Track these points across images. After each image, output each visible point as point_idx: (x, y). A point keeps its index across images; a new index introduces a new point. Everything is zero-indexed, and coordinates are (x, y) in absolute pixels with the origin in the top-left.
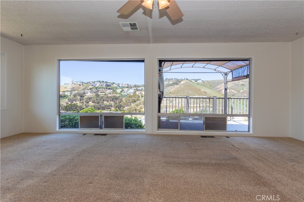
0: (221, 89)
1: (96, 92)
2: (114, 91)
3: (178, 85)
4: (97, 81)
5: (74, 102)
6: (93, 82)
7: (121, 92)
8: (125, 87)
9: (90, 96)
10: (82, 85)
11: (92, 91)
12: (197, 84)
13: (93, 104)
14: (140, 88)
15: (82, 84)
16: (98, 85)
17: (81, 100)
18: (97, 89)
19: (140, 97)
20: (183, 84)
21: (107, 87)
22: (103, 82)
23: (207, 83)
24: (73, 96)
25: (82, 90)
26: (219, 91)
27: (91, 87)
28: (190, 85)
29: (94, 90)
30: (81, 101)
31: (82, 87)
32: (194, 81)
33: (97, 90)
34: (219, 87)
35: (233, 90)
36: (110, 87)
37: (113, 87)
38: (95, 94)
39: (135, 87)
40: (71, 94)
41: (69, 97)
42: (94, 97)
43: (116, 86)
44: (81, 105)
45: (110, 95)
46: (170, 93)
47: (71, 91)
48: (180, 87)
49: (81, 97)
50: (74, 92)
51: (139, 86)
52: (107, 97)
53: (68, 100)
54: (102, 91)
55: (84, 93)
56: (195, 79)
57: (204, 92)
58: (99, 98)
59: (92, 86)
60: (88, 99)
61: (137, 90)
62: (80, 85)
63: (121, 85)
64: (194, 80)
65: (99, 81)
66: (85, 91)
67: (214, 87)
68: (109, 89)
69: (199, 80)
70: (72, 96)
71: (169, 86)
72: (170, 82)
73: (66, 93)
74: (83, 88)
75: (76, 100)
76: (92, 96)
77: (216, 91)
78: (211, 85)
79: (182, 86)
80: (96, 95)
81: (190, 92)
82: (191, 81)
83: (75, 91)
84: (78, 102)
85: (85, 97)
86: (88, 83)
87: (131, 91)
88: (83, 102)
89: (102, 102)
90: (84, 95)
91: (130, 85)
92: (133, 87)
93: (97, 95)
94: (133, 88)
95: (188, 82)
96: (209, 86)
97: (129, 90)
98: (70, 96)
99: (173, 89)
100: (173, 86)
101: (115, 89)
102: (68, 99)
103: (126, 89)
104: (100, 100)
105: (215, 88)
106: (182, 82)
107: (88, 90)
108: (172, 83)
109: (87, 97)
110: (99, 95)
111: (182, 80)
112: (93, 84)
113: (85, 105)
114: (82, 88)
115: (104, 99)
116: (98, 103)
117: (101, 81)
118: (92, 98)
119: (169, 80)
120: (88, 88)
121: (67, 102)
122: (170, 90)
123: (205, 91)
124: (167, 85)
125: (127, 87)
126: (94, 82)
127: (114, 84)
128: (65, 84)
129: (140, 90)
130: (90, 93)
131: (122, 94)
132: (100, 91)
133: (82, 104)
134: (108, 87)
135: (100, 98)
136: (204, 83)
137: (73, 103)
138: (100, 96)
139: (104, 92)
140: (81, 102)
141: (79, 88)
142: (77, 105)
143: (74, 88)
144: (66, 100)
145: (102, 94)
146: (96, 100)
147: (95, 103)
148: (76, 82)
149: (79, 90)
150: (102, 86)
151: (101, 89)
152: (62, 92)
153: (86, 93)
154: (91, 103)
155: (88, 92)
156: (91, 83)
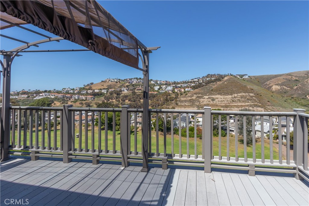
0: (270, 85)
1: (133, 90)
2: (151, 89)
3: (221, 81)
4: (134, 78)
5: (111, 100)
6: (130, 79)
7: (159, 89)
8: (163, 85)
9: (126, 94)
10: (118, 82)
11: (129, 88)
12: (243, 80)
13: (129, 102)
14: (179, 85)
15: (119, 81)
16: (135, 82)
17: (117, 98)
18: (134, 87)
19: (179, 95)
20: (227, 81)
23: (255, 79)
24: (110, 94)
25: (119, 87)
26: (268, 88)
27: (128, 84)
28: (234, 81)
29: (131, 88)
30: (118, 99)
32: (239, 77)
33: (133, 88)
34: (268, 83)
35: (285, 87)
37: (150, 84)
38: (131, 92)
39: (174, 84)
40: (108, 92)
41: (106, 95)
42: (130, 95)
43: (154, 83)
44: (117, 103)
46: (212, 90)
47: (108, 89)
48: (223, 83)
49: (117, 94)
50: (110, 90)
51: (178, 83)
53: (105, 98)
54: (139, 89)
55: (121, 91)
56: (241, 75)
57: (250, 88)
58: (135, 96)
59: (129, 83)
60: (124, 97)
61: (176, 87)
62: (117, 82)
63: (159, 82)
64: (239, 75)
65: (137, 78)
66: (121, 89)
67: (263, 83)
69: (245, 75)
70: (108, 94)
71: (210, 83)
72: (212, 78)
73: (103, 91)
74: (120, 86)
75: (112, 98)
76: (128, 94)
77: (265, 88)
78: (259, 81)
79: (226, 83)
80: (133, 93)
81: (234, 89)
82: (236, 77)
83: (111, 89)
84: (114, 101)
85: (121, 95)
86: (125, 80)
87: (170, 88)
89: (139, 100)
90: (120, 93)
91: (169, 82)
92: (172, 83)
93: (134, 93)
94: (172, 86)
95: (232, 78)
96: (256, 82)
97: (167, 87)
98: (107, 94)
99: (216, 86)
100: (215, 83)
101: (152, 87)
102: (104, 97)
103: (164, 86)
104: (137, 98)
105: (263, 85)
106: (226, 78)
107: (125, 87)
108: (214, 79)
109: (123, 95)
111: (225, 76)
112: (130, 81)
113: (122, 104)
114: (119, 86)
115: (141, 97)
116: (134, 101)
117: (138, 78)
118: (128, 96)
119: (212, 76)
120: (125, 86)
121: (104, 100)
122: (212, 87)
123: (252, 88)
124: (209, 82)
125: (166, 84)
126: (131, 79)
127: (152, 81)
128: (102, 81)
129: (179, 87)
130: (126, 91)
131: (160, 91)
132: (137, 89)
133: (118, 102)
135: (137, 96)
136: (251, 79)
137: (109, 102)
138: (137, 94)
139: (141, 90)
140: (117, 100)
141: (116, 85)
142: (113, 104)
143: (111, 85)
144: (103, 98)
145: (139, 92)
146: (133, 98)
147: (131, 101)
148: (113, 79)
149: (115, 88)
150: (139, 83)
151: (138, 87)
152: (99, 89)
153: (123, 91)
154: (127, 101)
155: (125, 89)
156: (128, 80)
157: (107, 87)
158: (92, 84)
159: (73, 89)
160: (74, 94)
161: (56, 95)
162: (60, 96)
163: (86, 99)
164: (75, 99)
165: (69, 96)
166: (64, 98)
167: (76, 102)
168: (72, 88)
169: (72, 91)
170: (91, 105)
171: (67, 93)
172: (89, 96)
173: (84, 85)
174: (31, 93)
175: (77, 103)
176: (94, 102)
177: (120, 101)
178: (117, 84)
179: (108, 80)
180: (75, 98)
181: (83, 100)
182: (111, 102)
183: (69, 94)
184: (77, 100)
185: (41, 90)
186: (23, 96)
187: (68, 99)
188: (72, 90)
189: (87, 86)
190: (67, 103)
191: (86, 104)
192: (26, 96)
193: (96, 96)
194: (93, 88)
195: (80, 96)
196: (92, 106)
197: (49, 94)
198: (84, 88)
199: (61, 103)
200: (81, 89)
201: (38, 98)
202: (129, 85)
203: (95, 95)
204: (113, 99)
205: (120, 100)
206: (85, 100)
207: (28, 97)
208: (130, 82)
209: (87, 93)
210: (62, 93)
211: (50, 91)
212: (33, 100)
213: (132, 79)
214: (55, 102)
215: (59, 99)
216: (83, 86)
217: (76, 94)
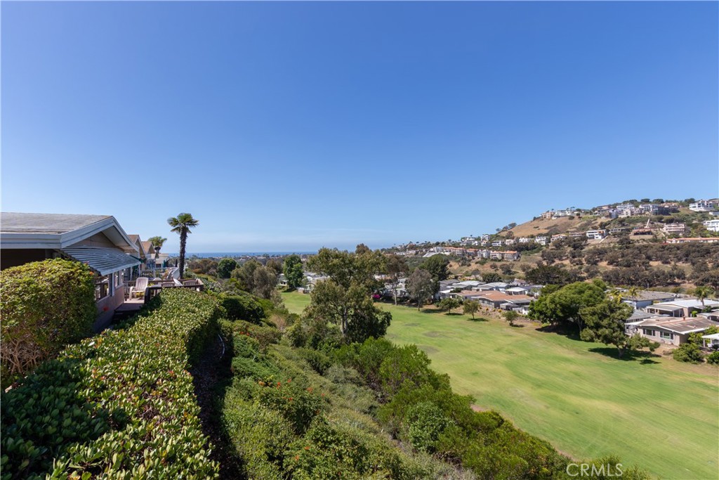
1: (621, 234)
2: (690, 228)
4: (625, 203)
5: (557, 262)
6: (609, 206)
9: (601, 246)
10: (577, 217)
11: (608, 231)
13: (611, 267)
15: (578, 215)
16: (626, 212)
17: (574, 257)
18: (624, 225)
21: (661, 216)
22: (647, 201)
24: (554, 247)
25: (578, 230)
27: (604, 220)
29: (618, 229)
30: (576, 259)
31: (578, 223)
33: (624, 228)
36: (673, 215)
37: (686, 213)
38: (617, 240)
40: (550, 242)
41: (544, 248)
42: (614, 247)
43: (702, 209)
44: (575, 269)
45: (674, 241)
47: (549, 235)
49: (575, 247)
50: (555, 238)
52: (663, 247)
53: (542, 256)
54: (641, 230)
55: (585, 238)
58: (630, 251)
59: (607, 217)
60: (595, 253)
62: (571, 218)
65: (632, 202)
66: (585, 234)
68: (670, 221)
70: (550, 248)
73: (537, 240)
74: (581, 226)
75: (561, 257)
76: (606, 246)
80: (621, 242)
83: (557, 234)
84: (567, 262)
85: (586, 248)
86: (594, 210)
88: (580, 261)
90: (583, 243)
93: (626, 243)
98: (547, 246)
101: (695, 222)
102: (541, 253)
104: (636, 256)
107: (595, 228)
109: (591, 247)
110: (630, 243)
112: (611, 211)
113: (587, 271)
114: (578, 226)
115: (650, 253)
116: (628, 266)
118: (608, 251)
120: (597, 225)
121: (540, 261)
126: (614, 207)
127: (692, 205)
128: (535, 219)
130: (600, 237)
132: (635, 231)
133: (577, 267)
134: (666, 217)
135: (636, 251)
137: (553, 265)
138: (637, 244)
139: (649, 233)
140: (575, 262)
141: (569, 226)
142: (565, 270)
143: (556, 225)
144: (537, 256)
145: (644, 240)
146: (622, 257)
147: (617, 265)
148: (562, 211)
149: (568, 232)
150: (641, 214)
151: (639, 224)
152: (528, 237)
153: (590, 238)
154: (604, 264)
155: (596, 233)
156: (605, 208)
157: (546, 231)
158: (513, 225)
159: (478, 239)
160: (479, 247)
161: (453, 249)
162: (458, 251)
163: (503, 258)
164: (482, 258)
165: (471, 251)
166: (463, 255)
167: (485, 263)
168: (476, 236)
169: (476, 242)
170: (513, 270)
171: (469, 246)
172: (508, 252)
173: (498, 230)
174: (420, 247)
175: (485, 265)
176: (519, 264)
177: (582, 264)
178: (573, 221)
179: (548, 215)
180: (482, 255)
181: (496, 260)
182: (557, 265)
183: (471, 248)
184: (486, 259)
185: (432, 243)
186: (410, 252)
187: (471, 258)
188: (476, 239)
189: (503, 231)
190: (470, 265)
191: (502, 267)
192: (414, 252)
193: (522, 252)
194: (516, 235)
195: (491, 252)
196: (515, 272)
197: (443, 248)
198: (497, 236)
199: (460, 264)
200: (492, 238)
201: (428, 255)
202: (609, 223)
203: (520, 248)
204: (564, 258)
205: (584, 262)
206: (500, 261)
207: (417, 253)
208: (610, 214)
209: (503, 244)
210: (460, 247)
211: (443, 243)
212: (422, 258)
213: (617, 204)
214: (452, 263)
215: (456, 258)
216: (495, 232)
217: (485, 248)
